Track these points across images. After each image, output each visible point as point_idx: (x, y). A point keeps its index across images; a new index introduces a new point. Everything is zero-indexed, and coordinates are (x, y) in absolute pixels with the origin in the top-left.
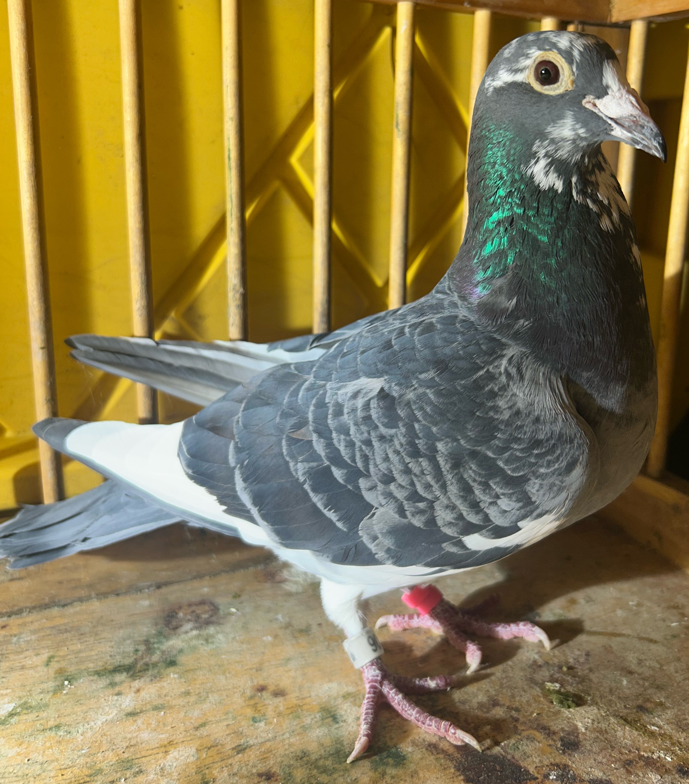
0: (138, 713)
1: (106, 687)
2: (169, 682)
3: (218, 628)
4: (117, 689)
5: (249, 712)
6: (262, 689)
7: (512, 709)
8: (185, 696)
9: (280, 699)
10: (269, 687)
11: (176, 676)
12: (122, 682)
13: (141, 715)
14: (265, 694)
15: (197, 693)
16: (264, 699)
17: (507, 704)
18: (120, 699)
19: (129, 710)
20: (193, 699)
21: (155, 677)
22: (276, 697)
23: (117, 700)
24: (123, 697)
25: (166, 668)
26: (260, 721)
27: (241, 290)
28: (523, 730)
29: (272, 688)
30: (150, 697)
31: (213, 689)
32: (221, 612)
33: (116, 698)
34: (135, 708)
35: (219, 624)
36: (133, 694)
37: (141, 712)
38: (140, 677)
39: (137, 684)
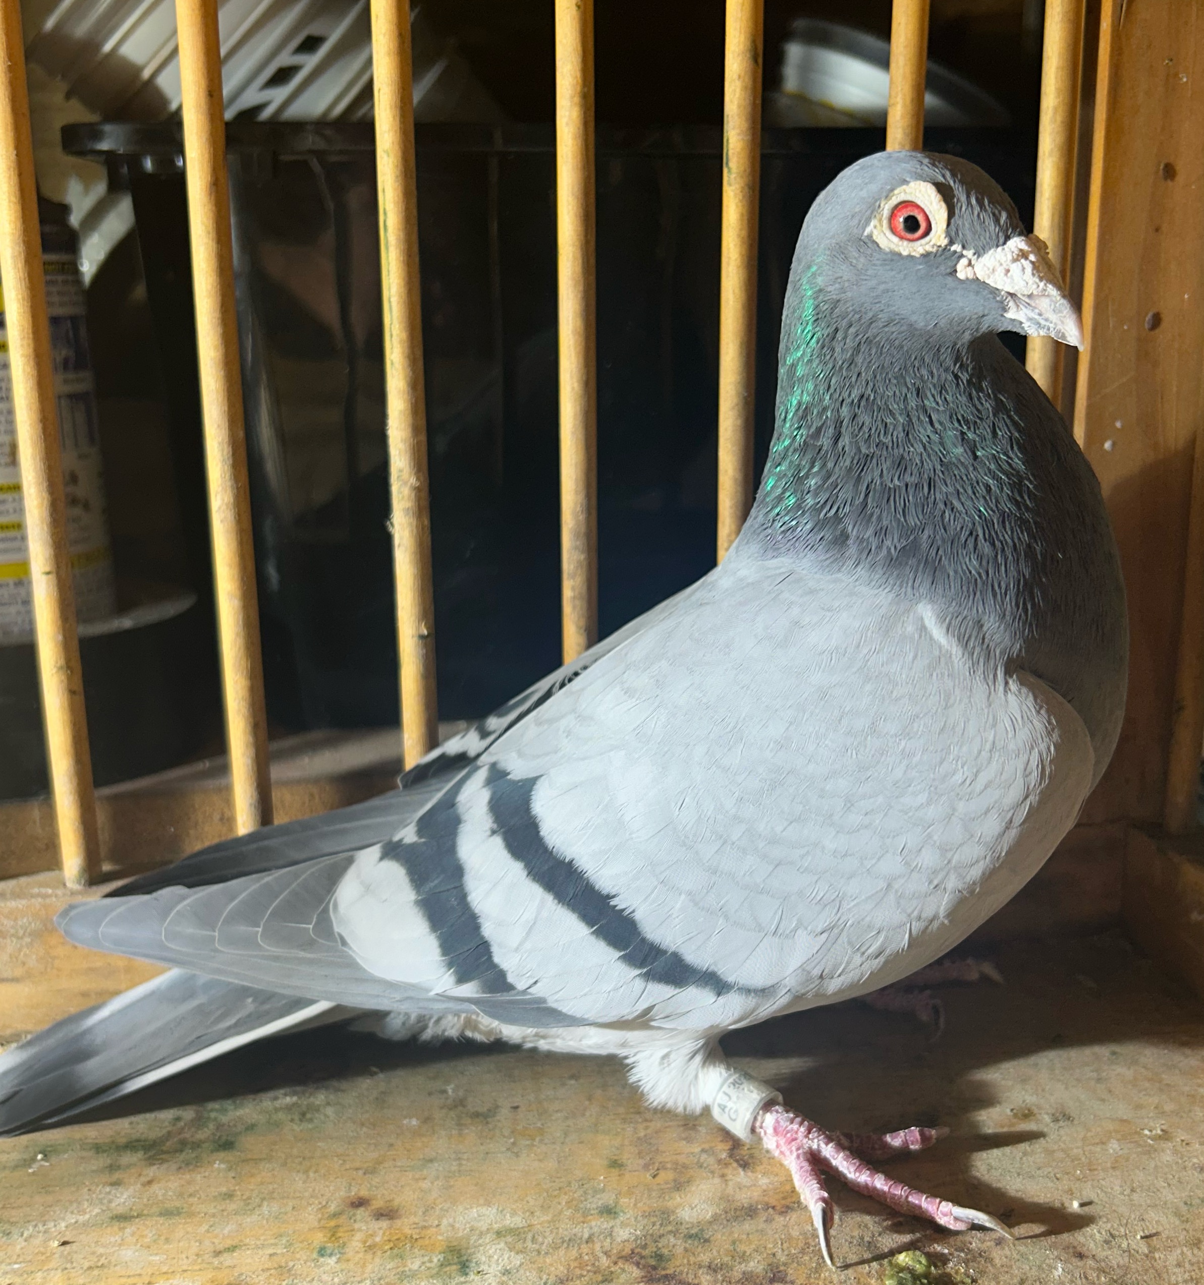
0: (133, 1217)
1: (101, 1171)
2: (207, 1174)
4: (116, 1176)
5: (319, 1238)
6: (360, 1203)
8: (224, 1199)
9: (384, 1224)
11: (223, 1166)
12: (129, 1166)
13: (137, 1220)
14: (360, 1212)
15: (244, 1197)
16: (355, 1221)
18: (113, 1192)
19: (121, 1210)
20: (232, 1206)
21: (188, 1164)
22: (378, 1219)
23: (109, 1193)
24: (120, 1189)
25: (212, 1152)
30: (164, 1195)
31: (275, 1195)
33: (108, 1189)
34: (131, 1209)
36: (139, 1186)
37: (138, 1216)
38: (163, 1161)
39: (151, 1172)
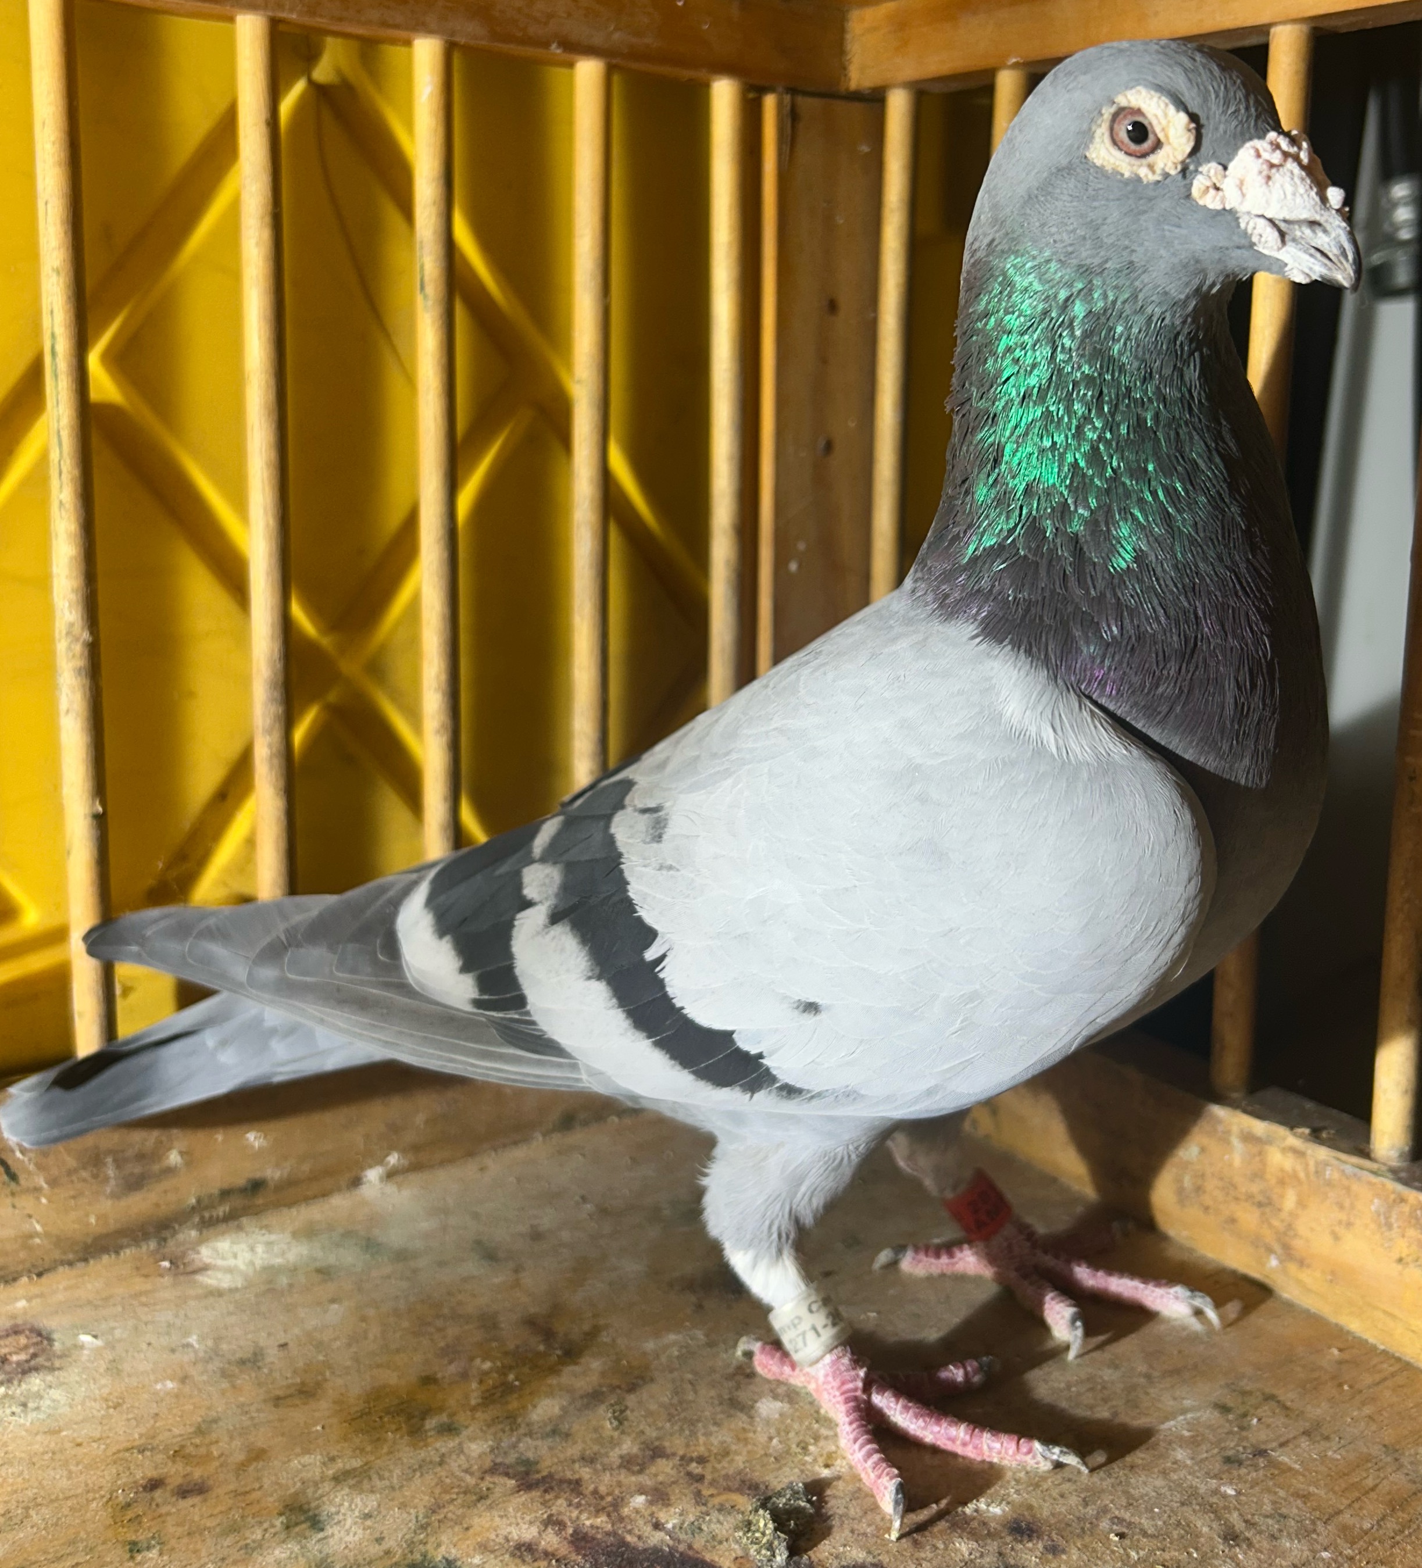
3: (49, 1378)
7: (691, 1460)
10: (167, 1481)
17: (681, 1453)
26: (149, 1548)
27: (86, 636)
28: (712, 1496)
29: (175, 1481)
32: (57, 1346)
35: (52, 1369)
